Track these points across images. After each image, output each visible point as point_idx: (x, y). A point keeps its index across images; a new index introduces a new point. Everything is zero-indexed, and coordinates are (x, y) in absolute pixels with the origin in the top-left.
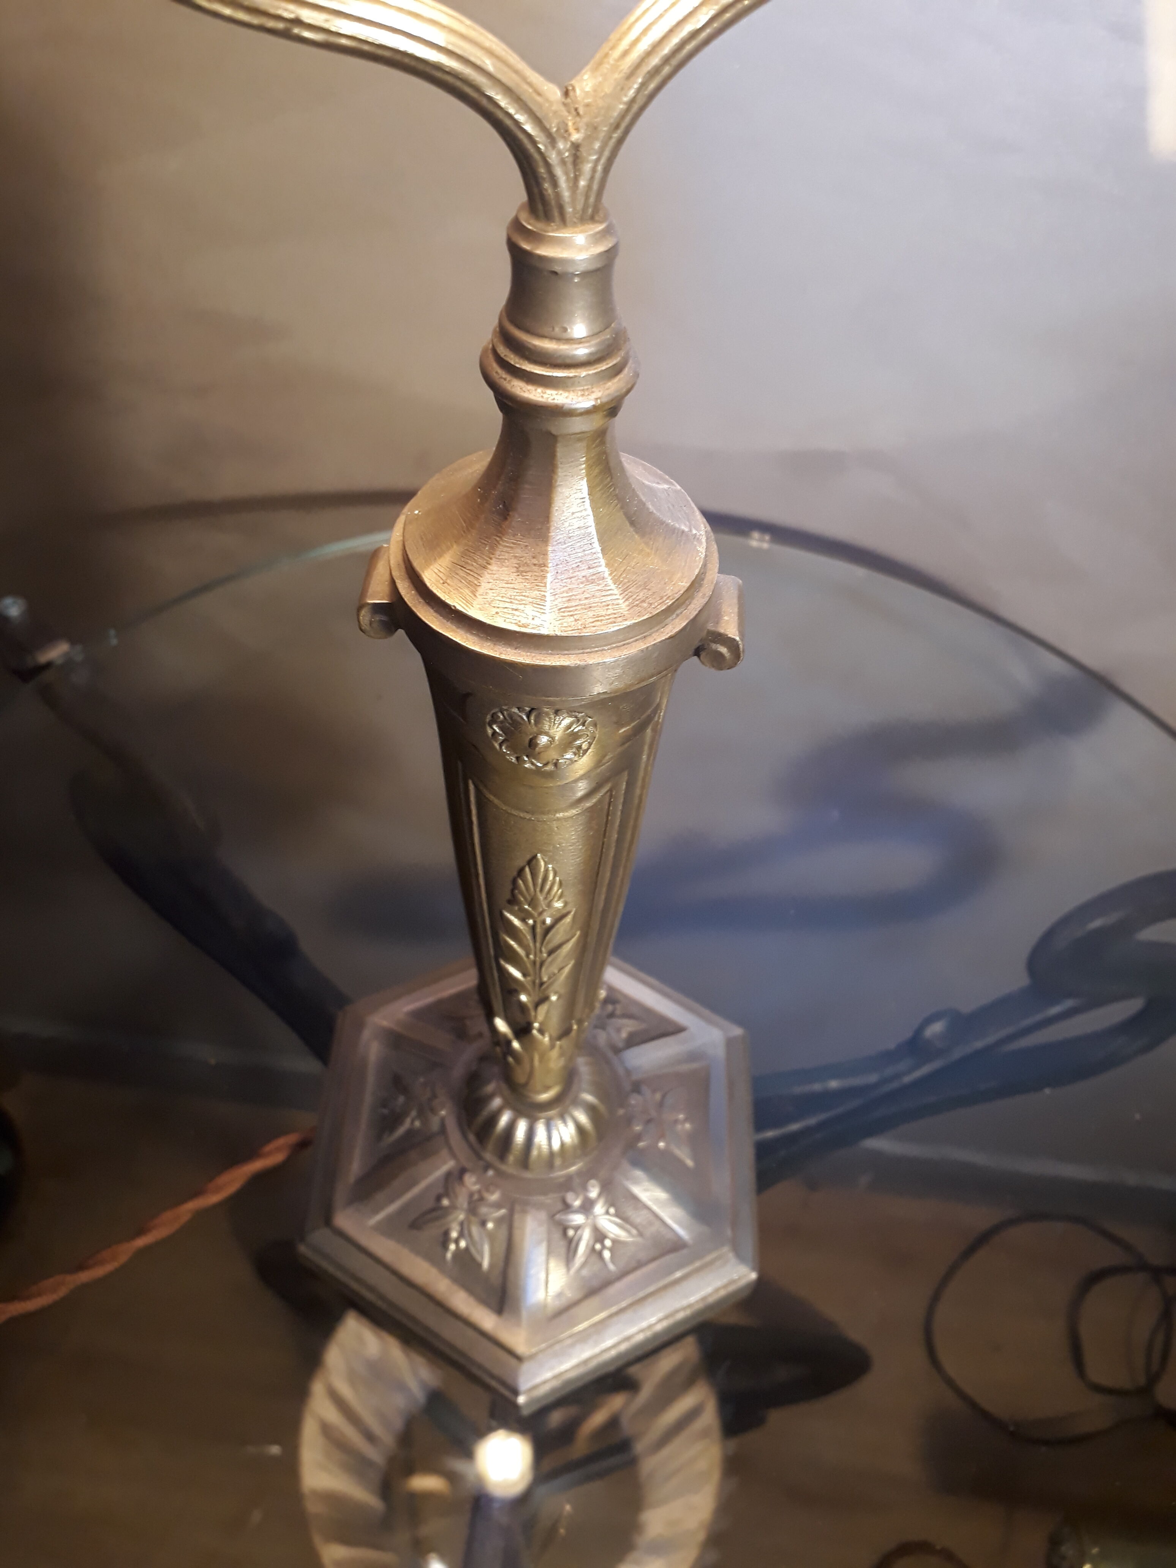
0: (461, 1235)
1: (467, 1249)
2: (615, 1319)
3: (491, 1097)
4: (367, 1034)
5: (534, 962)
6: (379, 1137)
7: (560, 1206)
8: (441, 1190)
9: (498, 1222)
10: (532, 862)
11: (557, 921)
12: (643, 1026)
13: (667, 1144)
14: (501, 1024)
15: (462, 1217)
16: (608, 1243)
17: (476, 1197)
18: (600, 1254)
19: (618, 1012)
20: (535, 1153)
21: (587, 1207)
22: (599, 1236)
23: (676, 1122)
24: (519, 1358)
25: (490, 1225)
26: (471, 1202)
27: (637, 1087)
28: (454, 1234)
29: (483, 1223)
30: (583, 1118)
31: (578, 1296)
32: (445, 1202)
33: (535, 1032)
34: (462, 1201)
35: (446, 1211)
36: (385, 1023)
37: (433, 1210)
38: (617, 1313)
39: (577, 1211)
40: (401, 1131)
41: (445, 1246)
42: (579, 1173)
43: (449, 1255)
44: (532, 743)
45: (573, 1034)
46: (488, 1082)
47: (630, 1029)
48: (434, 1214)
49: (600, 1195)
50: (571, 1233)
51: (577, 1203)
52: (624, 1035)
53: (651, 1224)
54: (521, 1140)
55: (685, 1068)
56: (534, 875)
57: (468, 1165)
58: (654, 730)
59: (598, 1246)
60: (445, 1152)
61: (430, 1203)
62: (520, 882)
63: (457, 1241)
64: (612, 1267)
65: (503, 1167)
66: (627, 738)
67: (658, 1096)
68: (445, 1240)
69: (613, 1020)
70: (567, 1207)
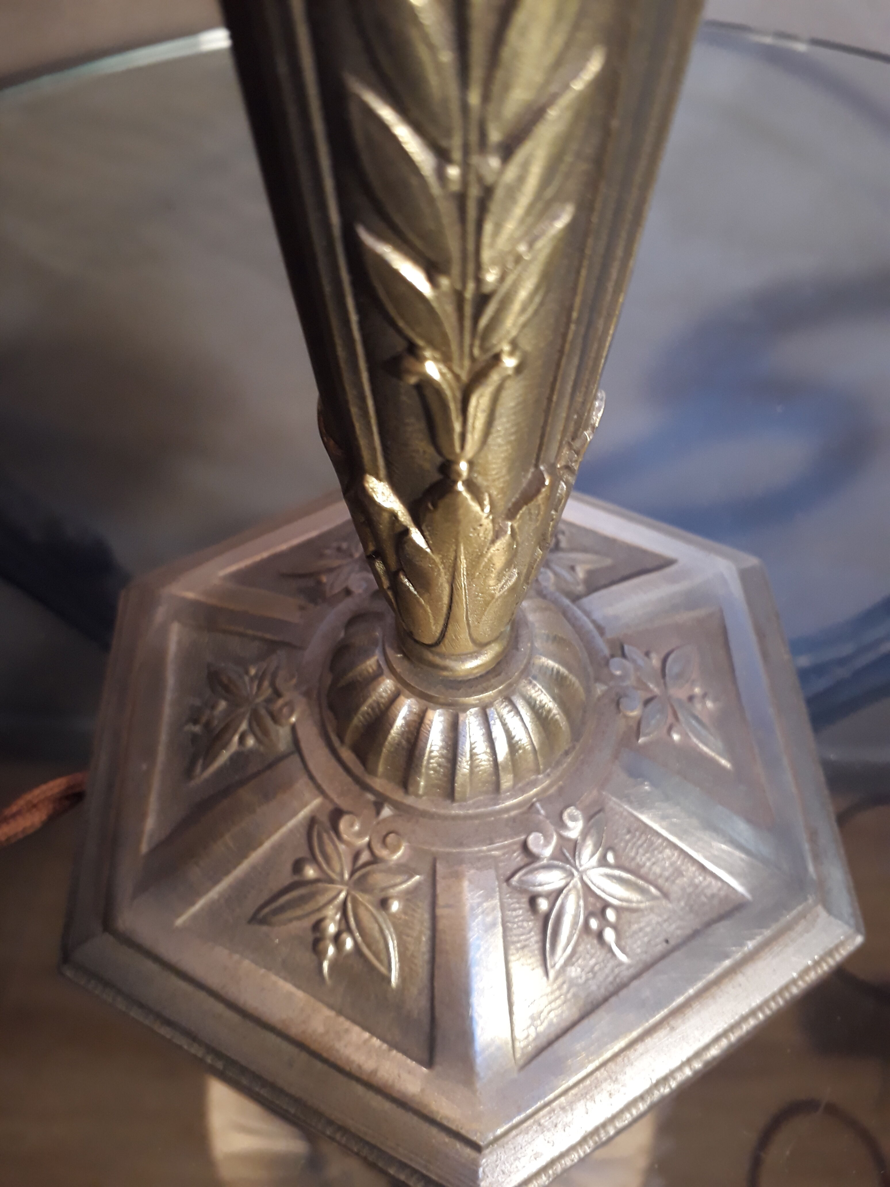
0: (345, 927)
1: (357, 952)
2: (640, 1047)
3: (376, 677)
4: (161, 613)
5: (461, 199)
6: (189, 773)
7: (518, 858)
8: (303, 852)
9: (409, 897)
12: (608, 562)
13: (684, 735)
16: (611, 915)
17: (365, 857)
18: (599, 936)
19: (563, 544)
20: (464, 766)
21: (566, 856)
22: (594, 904)
23: (691, 698)
24: (477, 1148)
25: (395, 906)
26: (356, 867)
27: (618, 649)
28: (332, 929)
29: (384, 904)
31: (569, 1013)
32: (310, 872)
33: (460, 487)
34: (341, 867)
35: (314, 888)
36: (190, 595)
37: (292, 887)
38: (640, 1038)
39: (548, 867)
41: (318, 951)
42: (544, 798)
43: (326, 966)
46: (367, 654)
47: (588, 567)
48: (296, 894)
49: (585, 834)
50: (543, 905)
51: (547, 852)
52: (581, 573)
53: (679, 873)
55: (685, 617)
57: (342, 803)
59: (594, 923)
60: (302, 783)
61: (286, 877)
63: (337, 939)
64: (622, 957)
65: (410, 800)
67: (655, 661)
68: (318, 938)
69: (560, 554)
70: (531, 860)
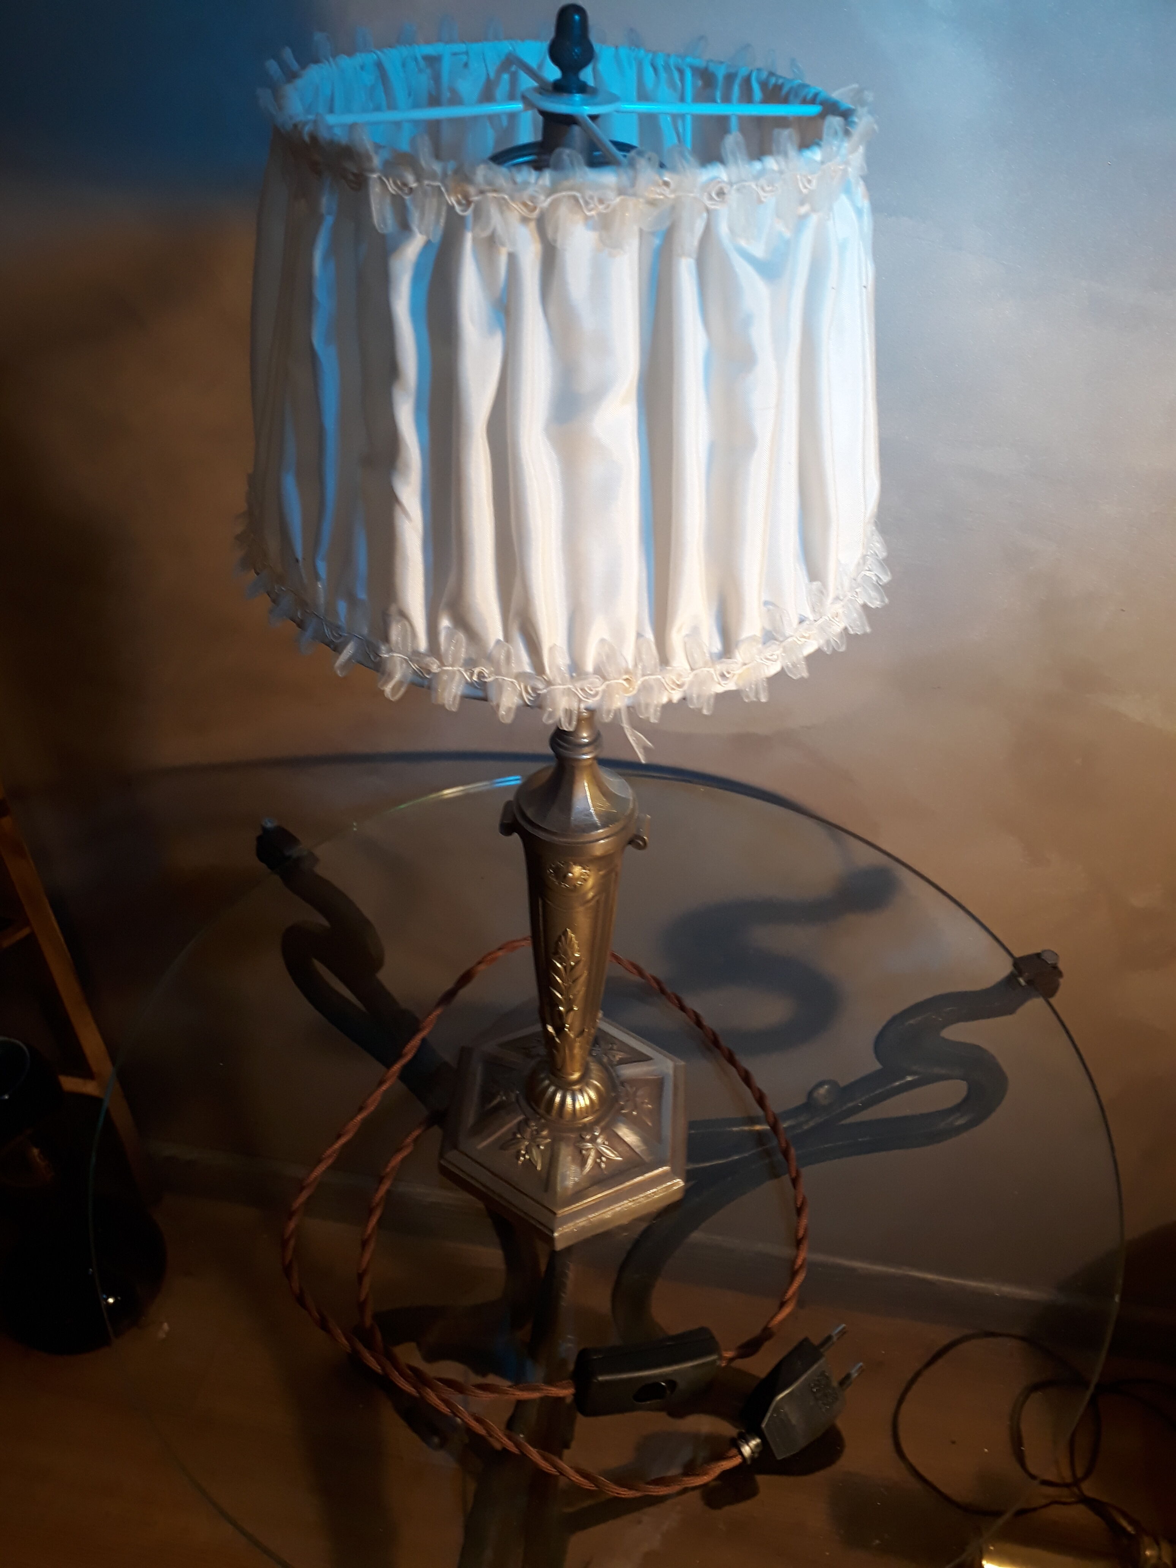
0: (526, 1152)
1: (530, 1159)
3: (543, 1080)
5: (567, 987)
6: (483, 1105)
7: (579, 1140)
8: (516, 1130)
9: (546, 1145)
10: (565, 933)
11: (577, 963)
12: (629, 1056)
13: (638, 1113)
14: (550, 1029)
15: (527, 1143)
16: (604, 1159)
17: (535, 1133)
18: (599, 1165)
19: (613, 1046)
20: (565, 1110)
21: (593, 1140)
22: (600, 1154)
23: (643, 1103)
24: (555, 1214)
25: (542, 1148)
26: (532, 1135)
27: (622, 1083)
28: (523, 1152)
29: (538, 1146)
30: (593, 1095)
31: (586, 1185)
32: (518, 1136)
33: (566, 1031)
34: (528, 1135)
35: (519, 1141)
36: (486, 1050)
37: (512, 1140)
38: (608, 1196)
39: (588, 1142)
40: (495, 1102)
41: (518, 1159)
42: (590, 1122)
43: (520, 1162)
44: (565, 876)
45: (585, 1034)
46: (542, 1070)
48: (514, 1141)
49: (600, 1134)
50: (584, 1153)
51: (588, 1138)
52: (618, 1057)
53: (628, 1151)
54: (558, 1101)
55: (650, 1078)
56: (566, 939)
57: (531, 1117)
58: (616, 875)
59: (598, 1160)
60: (518, 1112)
61: (510, 1137)
62: (560, 943)
63: (524, 1156)
64: (605, 1172)
65: (549, 1117)
66: (604, 876)
67: (634, 1089)
68: (518, 1155)
69: (612, 1051)
70: (583, 1139)
